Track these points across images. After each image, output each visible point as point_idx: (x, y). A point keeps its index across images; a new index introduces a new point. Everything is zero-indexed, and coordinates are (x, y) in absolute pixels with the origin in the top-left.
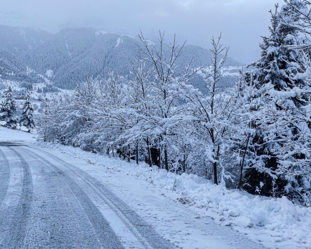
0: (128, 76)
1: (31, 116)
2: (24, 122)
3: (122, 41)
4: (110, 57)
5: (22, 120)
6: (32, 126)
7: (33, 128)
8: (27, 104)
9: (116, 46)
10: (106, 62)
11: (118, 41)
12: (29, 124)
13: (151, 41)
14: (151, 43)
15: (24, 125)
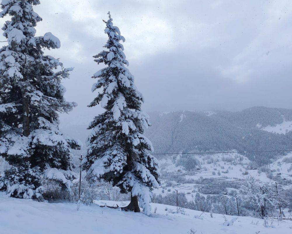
0: (198, 147)
1: (134, 128)
2: (105, 159)
3: (185, 116)
4: (177, 133)
5: (97, 153)
6: (144, 175)
7: (149, 184)
8: (112, 77)
9: (180, 121)
10: (174, 137)
11: (182, 117)
12: (128, 167)
13: (211, 112)
14: (212, 114)
15: (107, 177)
